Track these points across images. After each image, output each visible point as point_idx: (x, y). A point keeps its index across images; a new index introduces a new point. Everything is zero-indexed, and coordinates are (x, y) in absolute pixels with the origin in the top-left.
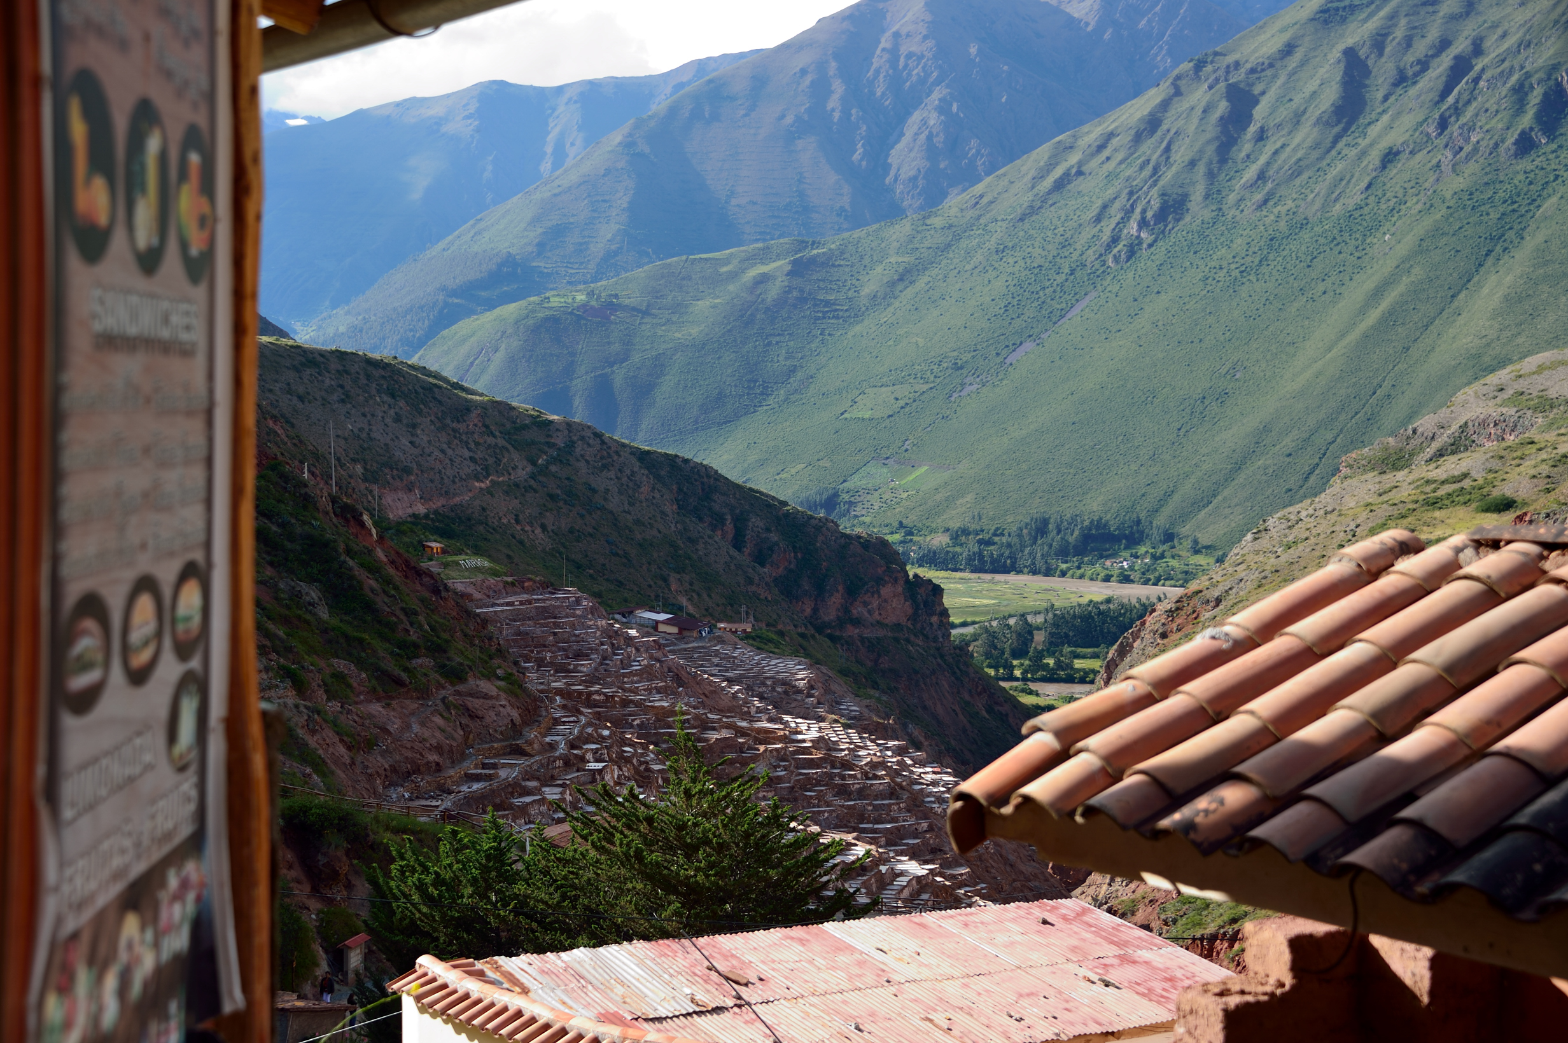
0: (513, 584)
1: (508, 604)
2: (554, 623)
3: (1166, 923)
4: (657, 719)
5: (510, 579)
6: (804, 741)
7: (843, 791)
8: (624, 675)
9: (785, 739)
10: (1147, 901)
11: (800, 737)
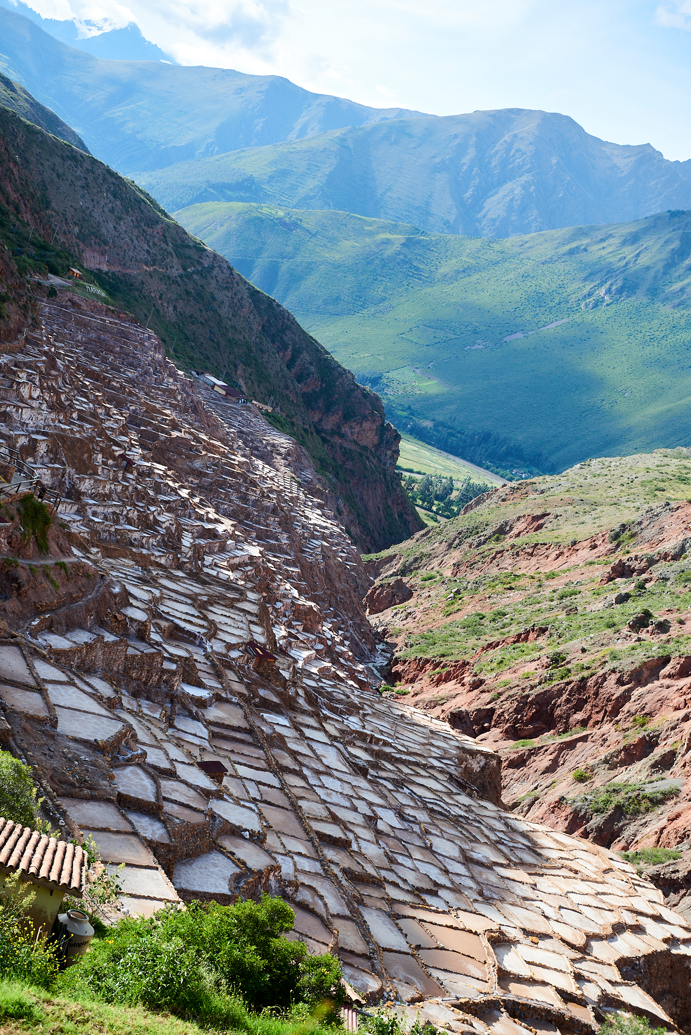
0: (113, 312)
1: (101, 320)
2: (124, 342)
3: (406, 646)
4: (146, 411)
5: (112, 308)
6: (234, 460)
7: (244, 498)
8: (153, 388)
9: (223, 454)
10: (408, 632)
11: (233, 457)
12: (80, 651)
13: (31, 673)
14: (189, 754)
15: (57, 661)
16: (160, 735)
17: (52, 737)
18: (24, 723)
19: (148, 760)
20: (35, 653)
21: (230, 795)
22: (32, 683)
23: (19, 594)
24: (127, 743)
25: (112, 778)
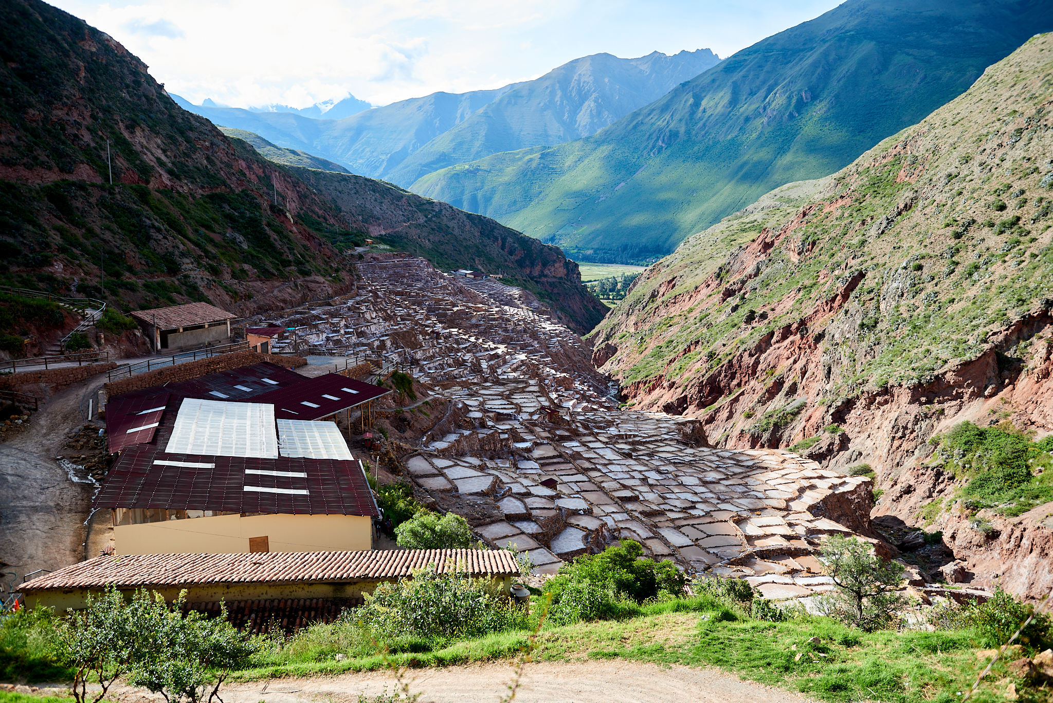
0: (397, 255)
1: (392, 262)
5: (395, 253)
9: (485, 311)
11: (491, 310)
12: (454, 446)
13: (433, 467)
14: (534, 480)
15: (444, 455)
16: (514, 476)
17: (458, 497)
18: (440, 495)
19: (513, 491)
20: (431, 455)
21: (564, 494)
22: (436, 472)
23: (410, 427)
24: (499, 486)
25: (498, 507)
